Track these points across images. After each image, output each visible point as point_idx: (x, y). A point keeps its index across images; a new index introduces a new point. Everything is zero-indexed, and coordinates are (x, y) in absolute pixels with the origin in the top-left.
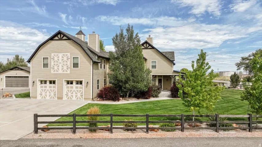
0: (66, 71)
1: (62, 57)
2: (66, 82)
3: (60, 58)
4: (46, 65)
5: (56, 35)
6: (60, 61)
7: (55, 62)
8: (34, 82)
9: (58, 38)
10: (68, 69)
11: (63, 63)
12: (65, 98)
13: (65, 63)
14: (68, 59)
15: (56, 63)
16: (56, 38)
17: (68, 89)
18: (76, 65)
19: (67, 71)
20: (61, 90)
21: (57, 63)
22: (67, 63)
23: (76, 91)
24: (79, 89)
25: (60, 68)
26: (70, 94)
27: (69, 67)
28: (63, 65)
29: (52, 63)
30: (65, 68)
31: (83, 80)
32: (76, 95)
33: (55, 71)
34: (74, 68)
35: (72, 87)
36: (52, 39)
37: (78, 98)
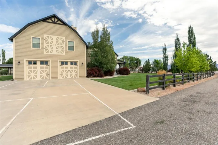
0: (61, 53)
1: (57, 40)
2: (60, 62)
3: (55, 40)
4: (36, 45)
5: (50, 18)
6: (55, 43)
7: (48, 43)
8: (19, 62)
9: (52, 20)
10: (63, 51)
12: (60, 77)
13: (60, 45)
14: (63, 42)
15: (49, 45)
16: (50, 21)
17: (63, 69)
18: (71, 48)
20: (55, 70)
21: (51, 45)
22: (61, 46)
23: (70, 70)
24: (74, 69)
25: (55, 49)
26: (64, 74)
27: (64, 49)
28: (57, 47)
29: (45, 44)
30: (60, 50)
31: (78, 61)
32: (71, 74)
33: (48, 52)
34: (69, 51)
35: (67, 68)
36: (44, 20)
37: (72, 77)
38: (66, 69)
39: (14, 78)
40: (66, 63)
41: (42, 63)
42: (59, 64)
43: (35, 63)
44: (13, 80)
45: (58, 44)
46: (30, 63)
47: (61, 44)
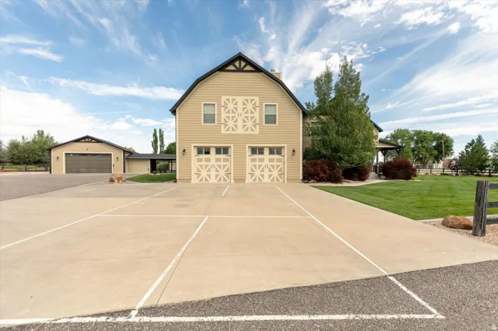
0: (252, 130)
1: (244, 104)
2: (250, 149)
3: (240, 106)
4: (209, 119)
5: (231, 62)
6: (240, 111)
7: (228, 112)
8: (184, 150)
9: (236, 67)
10: (255, 125)
11: (246, 115)
12: (249, 180)
13: (250, 115)
14: (254, 108)
15: (231, 115)
16: (231, 67)
17: (254, 163)
18: (271, 119)
19: (254, 129)
20: (240, 165)
21: (234, 115)
22: (252, 115)
23: (269, 166)
24: (275, 163)
25: (240, 124)
26: (257, 173)
27: (258, 122)
28: (245, 119)
29: (224, 115)
30: (250, 124)
31: (285, 145)
32: (270, 173)
33: (228, 130)
34: (267, 125)
35: (262, 160)
36: (222, 68)
37: (273, 180)
38: (260, 163)
39: (177, 178)
40: (261, 151)
41: (218, 151)
42: (248, 152)
43: (208, 152)
44: (176, 181)
45: (247, 112)
46: (200, 151)
47: (252, 113)
